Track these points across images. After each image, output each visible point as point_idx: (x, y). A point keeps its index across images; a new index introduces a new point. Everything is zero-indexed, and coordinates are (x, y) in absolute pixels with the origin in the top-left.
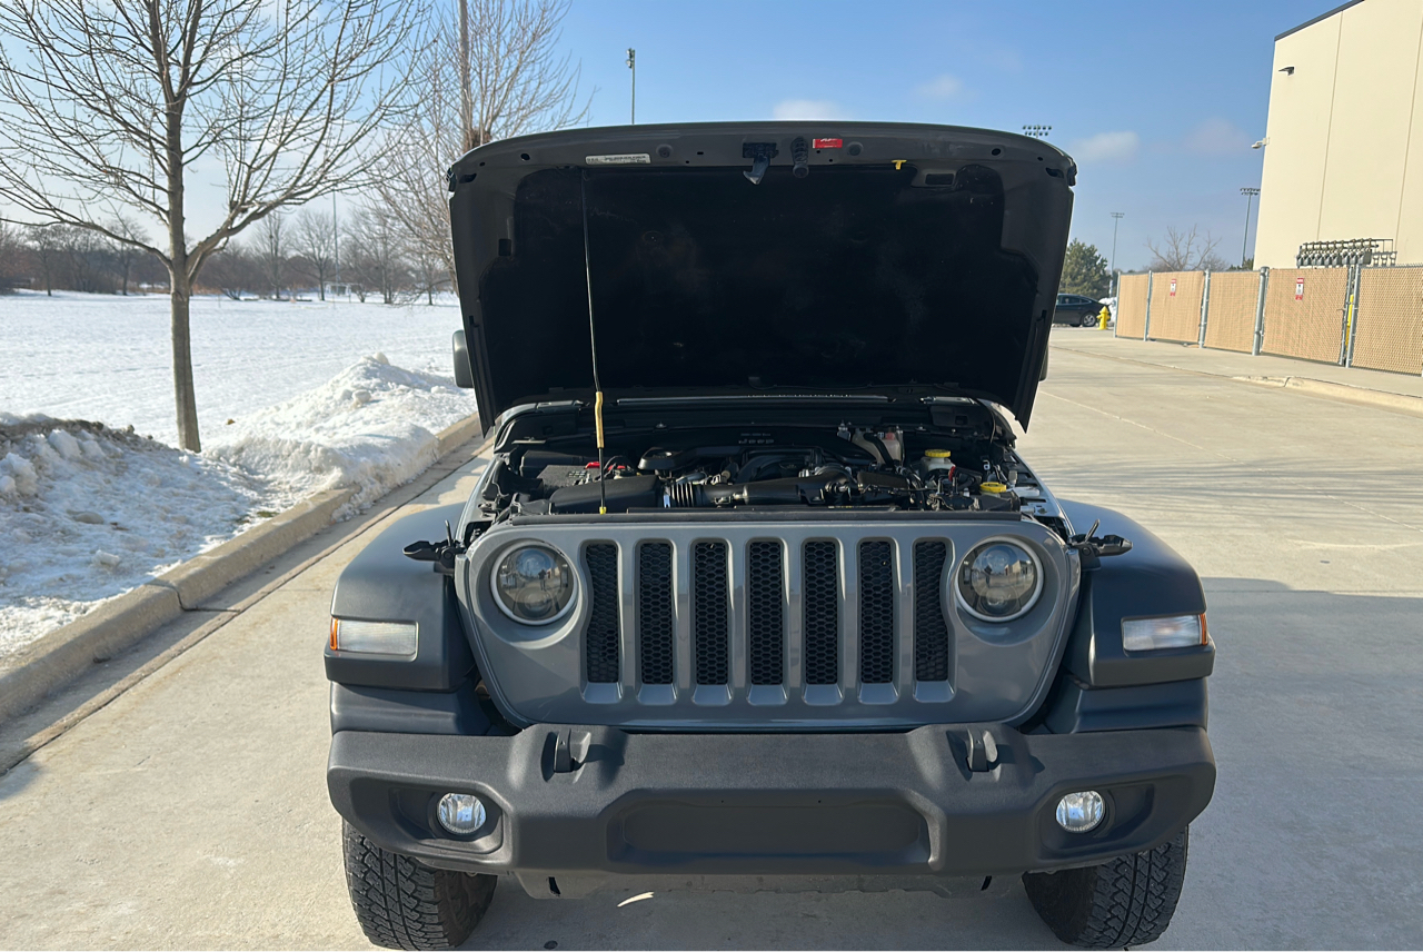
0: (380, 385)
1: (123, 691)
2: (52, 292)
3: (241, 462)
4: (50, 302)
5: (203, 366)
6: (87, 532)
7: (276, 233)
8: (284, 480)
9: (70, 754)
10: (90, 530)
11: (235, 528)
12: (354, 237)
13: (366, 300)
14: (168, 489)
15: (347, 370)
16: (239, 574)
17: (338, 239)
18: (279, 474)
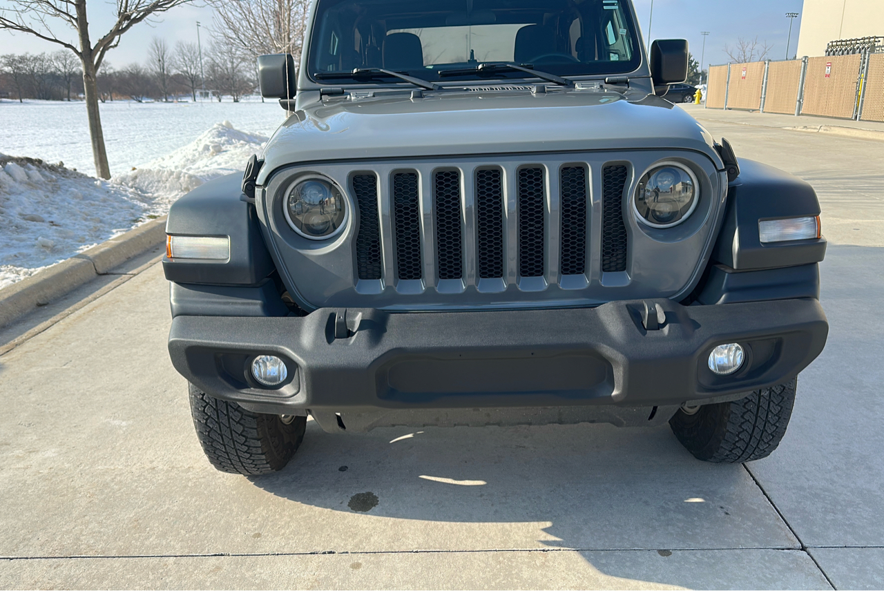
0: (227, 141)
1: (56, 323)
2: (23, 100)
3: (136, 186)
4: (22, 106)
5: (118, 140)
6: (33, 227)
7: (163, 58)
8: (165, 197)
9: (18, 360)
10: (35, 225)
11: (132, 225)
12: (213, 60)
13: (222, 101)
14: (87, 202)
15: (206, 132)
16: (135, 252)
17: (202, 61)
18: (161, 193)
